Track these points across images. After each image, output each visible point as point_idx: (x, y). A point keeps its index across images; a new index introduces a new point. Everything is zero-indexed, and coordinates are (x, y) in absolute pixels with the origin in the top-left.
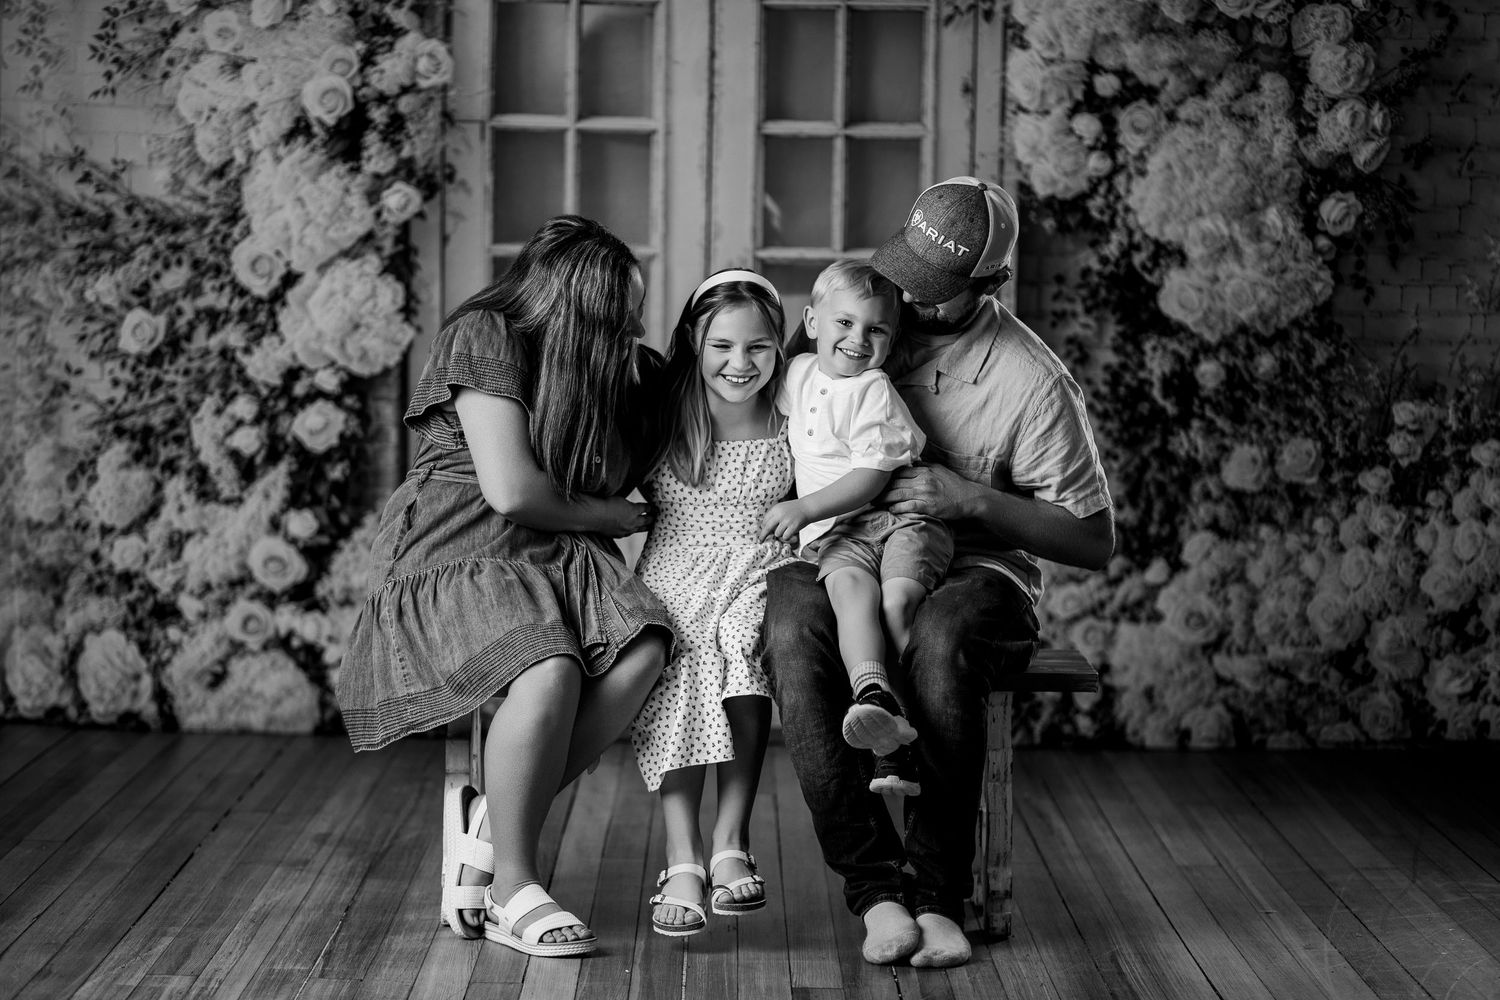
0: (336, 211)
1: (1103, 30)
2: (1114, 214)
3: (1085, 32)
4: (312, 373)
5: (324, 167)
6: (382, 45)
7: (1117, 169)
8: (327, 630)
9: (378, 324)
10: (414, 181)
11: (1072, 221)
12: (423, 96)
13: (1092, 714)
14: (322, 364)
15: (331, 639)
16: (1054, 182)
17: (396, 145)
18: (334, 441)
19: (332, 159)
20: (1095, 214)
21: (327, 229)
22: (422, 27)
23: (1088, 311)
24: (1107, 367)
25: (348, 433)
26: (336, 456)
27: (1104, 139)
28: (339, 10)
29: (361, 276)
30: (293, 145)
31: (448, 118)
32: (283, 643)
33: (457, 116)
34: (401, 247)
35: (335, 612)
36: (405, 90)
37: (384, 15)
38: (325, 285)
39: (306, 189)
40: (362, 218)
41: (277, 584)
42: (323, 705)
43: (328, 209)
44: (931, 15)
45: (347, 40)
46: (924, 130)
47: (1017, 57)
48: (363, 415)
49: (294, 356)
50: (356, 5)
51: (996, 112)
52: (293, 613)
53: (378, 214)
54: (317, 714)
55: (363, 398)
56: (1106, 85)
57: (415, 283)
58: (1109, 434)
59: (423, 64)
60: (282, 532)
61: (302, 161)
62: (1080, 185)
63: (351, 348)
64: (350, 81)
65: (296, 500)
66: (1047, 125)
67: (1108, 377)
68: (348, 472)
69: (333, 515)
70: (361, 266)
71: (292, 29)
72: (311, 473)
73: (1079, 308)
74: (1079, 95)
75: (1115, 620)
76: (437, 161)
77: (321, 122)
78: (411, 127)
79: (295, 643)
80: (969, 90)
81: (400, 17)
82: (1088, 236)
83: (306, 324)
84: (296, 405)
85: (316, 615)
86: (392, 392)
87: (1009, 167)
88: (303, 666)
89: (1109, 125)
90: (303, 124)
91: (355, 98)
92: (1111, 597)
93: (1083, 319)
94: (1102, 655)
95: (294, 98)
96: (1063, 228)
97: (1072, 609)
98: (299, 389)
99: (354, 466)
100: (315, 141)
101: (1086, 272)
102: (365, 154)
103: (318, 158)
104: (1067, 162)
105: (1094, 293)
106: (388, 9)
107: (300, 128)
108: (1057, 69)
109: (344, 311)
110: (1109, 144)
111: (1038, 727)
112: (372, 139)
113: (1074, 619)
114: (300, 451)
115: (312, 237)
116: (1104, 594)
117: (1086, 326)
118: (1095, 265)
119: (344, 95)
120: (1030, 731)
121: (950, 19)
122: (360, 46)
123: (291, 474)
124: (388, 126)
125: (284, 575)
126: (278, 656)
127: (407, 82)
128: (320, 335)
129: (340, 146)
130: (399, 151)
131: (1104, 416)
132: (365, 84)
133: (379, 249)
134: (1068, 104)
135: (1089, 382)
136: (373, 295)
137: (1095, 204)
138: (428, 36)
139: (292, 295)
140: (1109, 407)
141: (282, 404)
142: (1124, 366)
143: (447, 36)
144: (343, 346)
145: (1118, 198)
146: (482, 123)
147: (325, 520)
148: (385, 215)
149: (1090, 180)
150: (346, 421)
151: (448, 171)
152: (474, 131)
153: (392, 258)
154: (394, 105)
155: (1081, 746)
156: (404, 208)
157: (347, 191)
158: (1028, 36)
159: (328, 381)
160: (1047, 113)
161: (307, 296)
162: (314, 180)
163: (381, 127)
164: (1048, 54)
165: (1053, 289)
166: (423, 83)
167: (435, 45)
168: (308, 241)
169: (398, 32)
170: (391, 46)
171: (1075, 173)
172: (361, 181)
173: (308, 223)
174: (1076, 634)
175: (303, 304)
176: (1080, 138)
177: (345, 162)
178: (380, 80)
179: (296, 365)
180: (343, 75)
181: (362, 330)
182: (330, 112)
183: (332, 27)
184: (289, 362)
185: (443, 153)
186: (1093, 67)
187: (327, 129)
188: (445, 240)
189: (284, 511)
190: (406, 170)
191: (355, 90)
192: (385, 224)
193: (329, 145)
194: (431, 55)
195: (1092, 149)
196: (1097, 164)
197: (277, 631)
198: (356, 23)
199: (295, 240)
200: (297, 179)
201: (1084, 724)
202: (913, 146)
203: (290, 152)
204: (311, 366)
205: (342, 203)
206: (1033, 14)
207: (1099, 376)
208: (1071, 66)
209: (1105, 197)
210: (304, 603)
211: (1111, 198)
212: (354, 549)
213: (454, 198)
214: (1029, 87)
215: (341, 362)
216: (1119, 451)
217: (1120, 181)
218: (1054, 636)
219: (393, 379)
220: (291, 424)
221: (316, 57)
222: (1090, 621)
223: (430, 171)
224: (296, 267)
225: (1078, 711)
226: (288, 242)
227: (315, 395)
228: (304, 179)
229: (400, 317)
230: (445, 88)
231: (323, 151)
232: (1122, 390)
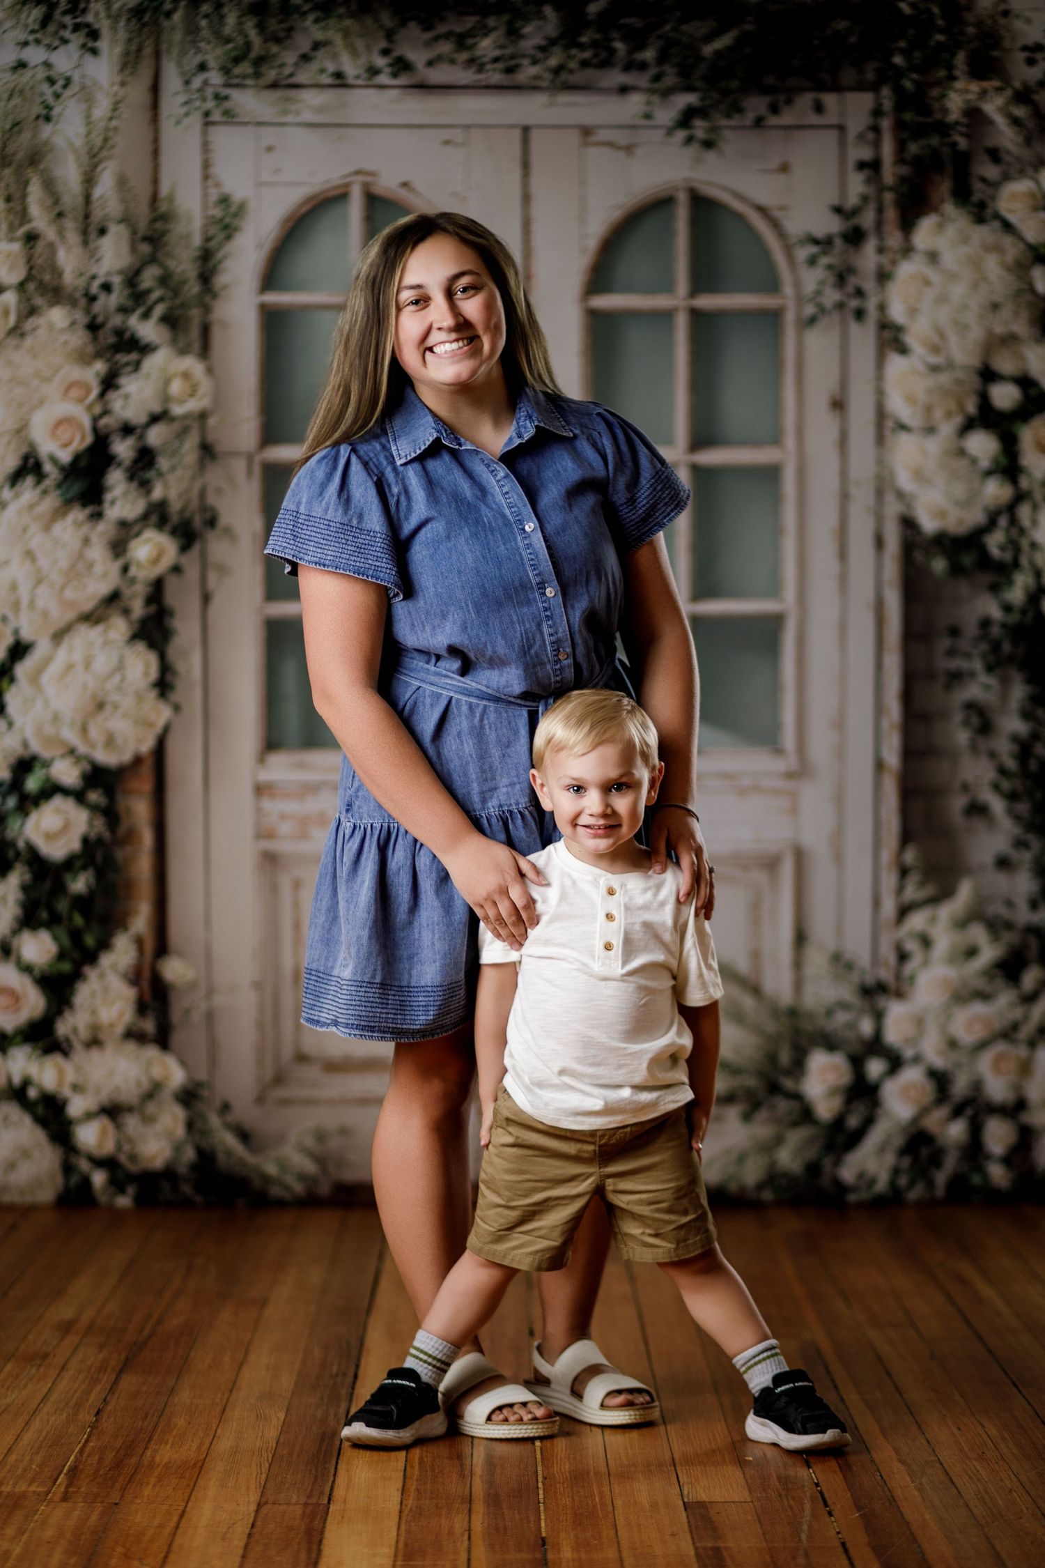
0: (73, 566)
1: (999, 329)
2: (1017, 550)
3: (976, 333)
4: (47, 764)
5: (59, 513)
6: (127, 364)
7: (1020, 497)
8: (71, 1076)
9: (127, 702)
10: (168, 527)
11: (967, 560)
12: (176, 426)
13: (1007, 1161)
14: (60, 752)
15: (76, 1088)
16: (942, 514)
17: (145, 486)
18: (75, 845)
19: (68, 503)
20: (995, 552)
21: (62, 589)
22: (174, 341)
23: (990, 669)
24: (1015, 738)
25: (93, 835)
26: (78, 864)
27: (1004, 461)
28: (73, 323)
29: (106, 643)
30: (17, 488)
31: (207, 451)
32: (18, 1093)
33: (220, 448)
34: (153, 609)
35: (79, 1054)
36: (155, 419)
37: (127, 329)
38: (62, 656)
39: (37, 540)
40: (105, 575)
41: (8, 1021)
42: (68, 1168)
43: (64, 564)
44: (790, 317)
45: (84, 359)
46: (784, 455)
47: (896, 365)
48: (111, 814)
49: (25, 744)
50: (94, 317)
51: (871, 432)
52: (29, 1058)
53: (125, 569)
54: (60, 1180)
55: (110, 793)
56: (1005, 396)
57: (172, 651)
58: (1017, 818)
59: (176, 387)
60: (13, 958)
61: (31, 507)
62: (976, 517)
63: (95, 732)
64: (89, 408)
65: (29, 919)
66: (934, 446)
67: (1014, 748)
68: (92, 880)
69: (76, 936)
70: (105, 631)
71: (17, 347)
72: (48, 884)
73: (978, 665)
74: (971, 407)
75: (1032, 1044)
76: (195, 504)
77: (53, 460)
78: (163, 463)
79: (32, 1093)
80: (838, 405)
81: (148, 330)
82: (987, 578)
83: (39, 704)
84: (28, 803)
85: (57, 1058)
86: (145, 784)
87: (890, 498)
88: (41, 1121)
89: (1010, 445)
90: (32, 461)
91: (95, 430)
92: (1026, 1018)
93: (983, 678)
94: (1017, 1088)
95: (21, 430)
96: (956, 570)
97: (978, 1033)
98: (32, 784)
99: (100, 875)
100: (48, 482)
101: (986, 623)
102: (108, 497)
103: (51, 502)
104: (960, 490)
105: (996, 646)
106: (133, 321)
107: (30, 467)
108: (944, 379)
109: (85, 687)
110: (1009, 467)
111: (941, 1178)
112: (116, 480)
113: (982, 1046)
114: (35, 859)
115: (46, 599)
116: (1017, 1013)
117: (987, 688)
118: (996, 613)
119: (80, 426)
120: (931, 1184)
121: (812, 320)
122: (100, 367)
123: (25, 888)
124: (136, 461)
125: (17, 1010)
126: (13, 1110)
127: (157, 408)
128: (56, 718)
129: (77, 488)
130: (148, 492)
131: (1012, 797)
132: (106, 412)
133: (126, 612)
134: (958, 420)
135: (992, 755)
136: (120, 666)
137: (995, 542)
138: (183, 351)
139: (22, 670)
140: (1018, 784)
141: (11, 802)
142: (1035, 736)
143: (205, 350)
144: (84, 730)
145: (1022, 531)
146: (250, 458)
147: (66, 941)
148: (133, 571)
149: (986, 510)
150: (90, 823)
151: (208, 515)
152: (239, 466)
153: (144, 622)
154: (141, 437)
155: (993, 1199)
156: (156, 561)
157: (86, 541)
158: (910, 339)
159: (67, 773)
160: (930, 430)
161: (40, 669)
162: (47, 528)
163: (127, 463)
164: (934, 360)
165: (945, 643)
166: (177, 410)
167: (191, 363)
168: (40, 603)
169: (145, 349)
170: (137, 366)
171: (966, 503)
172: (103, 530)
173: (39, 581)
174: (985, 1064)
175: (35, 679)
176: (974, 461)
177: (84, 505)
178: (123, 407)
179: (26, 754)
180: (81, 400)
181: (108, 708)
182: (65, 445)
183: (66, 342)
184: (19, 751)
185: (202, 494)
186: (988, 375)
187: (62, 469)
188: (206, 598)
189: (16, 932)
190: (158, 515)
191: (95, 420)
192: (133, 581)
193: (64, 488)
194: (186, 376)
195: (989, 473)
196: (995, 491)
197: (10, 1080)
198: (95, 339)
199: (25, 601)
200: (25, 530)
201: (998, 1174)
202: (771, 474)
203: (17, 496)
204: (45, 754)
205: (81, 556)
206: (913, 312)
207: (1005, 748)
208: (960, 374)
209: (1007, 530)
210: (41, 1044)
211: (1014, 532)
212: (102, 976)
213: (217, 548)
214: (910, 399)
215: (82, 749)
216: (1032, 838)
217: (1024, 512)
218: (958, 1065)
219: (147, 770)
220: (22, 825)
221: (48, 380)
222: (1000, 1047)
223: (187, 515)
224: (26, 635)
225: (988, 1157)
226: (16, 606)
227: (51, 790)
228: (34, 528)
229: (153, 695)
230: (203, 416)
231: (58, 492)
232: (1033, 765)
